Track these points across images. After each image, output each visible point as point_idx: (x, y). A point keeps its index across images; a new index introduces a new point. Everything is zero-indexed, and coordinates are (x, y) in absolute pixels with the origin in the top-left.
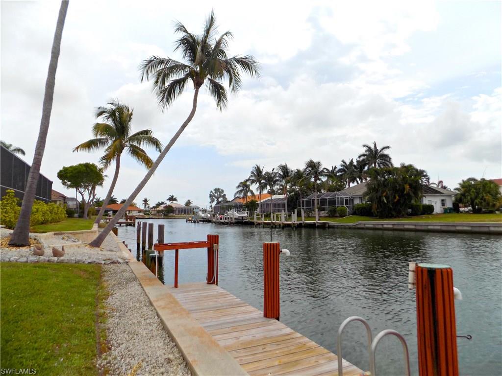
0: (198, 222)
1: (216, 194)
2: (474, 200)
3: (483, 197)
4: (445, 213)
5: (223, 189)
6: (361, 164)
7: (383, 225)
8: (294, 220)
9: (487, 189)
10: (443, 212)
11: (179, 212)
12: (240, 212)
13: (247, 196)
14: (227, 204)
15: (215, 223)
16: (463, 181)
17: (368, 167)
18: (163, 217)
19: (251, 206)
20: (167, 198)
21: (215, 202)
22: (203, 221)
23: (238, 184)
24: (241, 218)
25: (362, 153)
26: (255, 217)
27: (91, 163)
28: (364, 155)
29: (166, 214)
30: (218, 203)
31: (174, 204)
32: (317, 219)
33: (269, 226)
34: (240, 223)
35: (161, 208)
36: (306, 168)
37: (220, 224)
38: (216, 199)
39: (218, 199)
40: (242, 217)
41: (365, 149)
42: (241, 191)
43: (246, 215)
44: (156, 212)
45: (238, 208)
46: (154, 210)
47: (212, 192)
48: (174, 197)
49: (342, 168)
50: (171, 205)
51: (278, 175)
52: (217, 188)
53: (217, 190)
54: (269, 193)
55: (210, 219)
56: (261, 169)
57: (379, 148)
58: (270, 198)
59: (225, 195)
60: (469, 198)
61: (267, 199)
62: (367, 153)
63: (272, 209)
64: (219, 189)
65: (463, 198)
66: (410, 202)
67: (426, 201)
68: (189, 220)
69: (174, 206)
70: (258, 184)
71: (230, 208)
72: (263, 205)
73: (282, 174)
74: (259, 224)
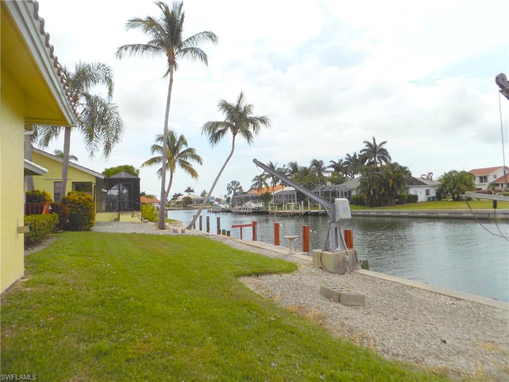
0: (219, 212)
1: (233, 187)
2: (452, 190)
3: (459, 187)
4: (428, 201)
5: (240, 182)
6: (363, 158)
7: (369, 212)
8: (302, 210)
9: (464, 180)
10: (427, 200)
11: (197, 203)
12: (256, 203)
13: (261, 188)
14: (244, 195)
15: (235, 213)
16: (445, 173)
17: (369, 161)
18: (182, 208)
19: (266, 197)
20: (185, 190)
21: (232, 194)
22: (223, 212)
23: (253, 178)
24: (257, 208)
25: (363, 148)
26: (270, 207)
27: (130, 165)
28: (365, 150)
29: (184, 204)
30: (235, 194)
31: (192, 196)
32: (320, 208)
33: (282, 215)
34: (257, 212)
35: (180, 199)
36: (311, 166)
37: (239, 214)
38: (233, 191)
39: (235, 190)
40: (259, 208)
41: (366, 144)
42: (256, 184)
43: (262, 205)
44: (175, 203)
45: (255, 199)
46: (173, 202)
47: (229, 184)
48: (191, 189)
49: (347, 160)
50: (189, 196)
51: (288, 171)
52: (234, 180)
53: (234, 183)
54: (281, 184)
55: (229, 210)
56: (274, 165)
57: (378, 143)
58: (282, 190)
59: (241, 187)
60: (448, 188)
61: (279, 191)
62: (367, 148)
63: (283, 200)
64: (235, 182)
65: (443, 188)
66: (396, 193)
67: (412, 191)
68: (211, 211)
69: (192, 198)
70: (271, 178)
71: (247, 199)
72: (276, 196)
73: (292, 170)
74: (273, 213)
